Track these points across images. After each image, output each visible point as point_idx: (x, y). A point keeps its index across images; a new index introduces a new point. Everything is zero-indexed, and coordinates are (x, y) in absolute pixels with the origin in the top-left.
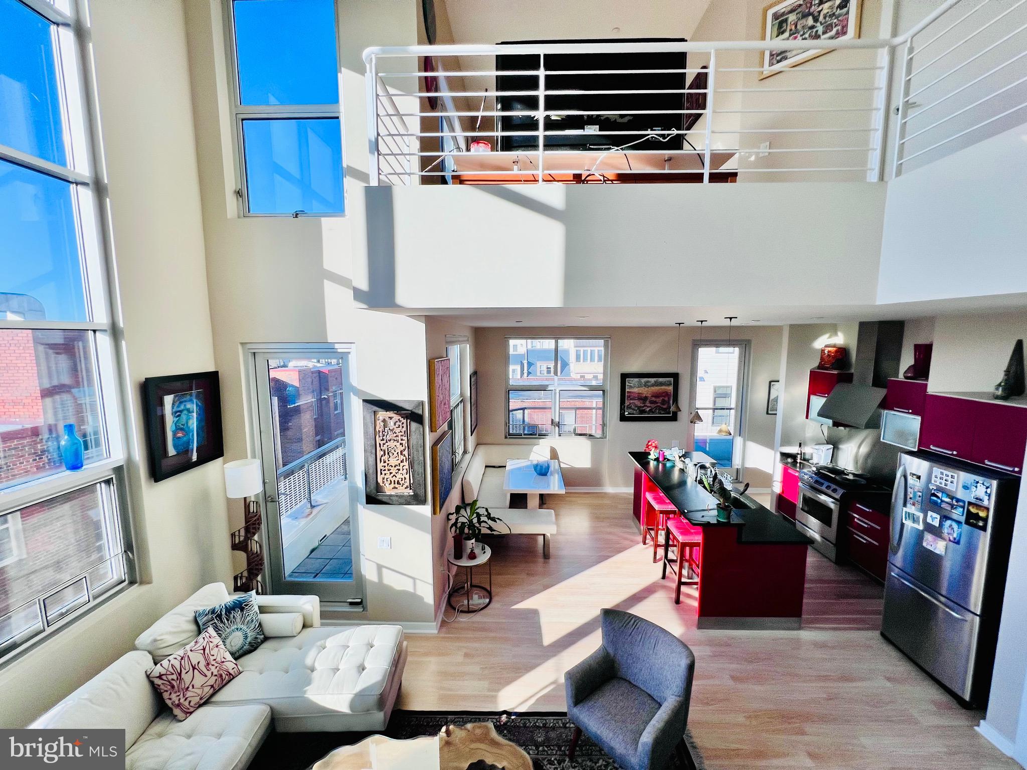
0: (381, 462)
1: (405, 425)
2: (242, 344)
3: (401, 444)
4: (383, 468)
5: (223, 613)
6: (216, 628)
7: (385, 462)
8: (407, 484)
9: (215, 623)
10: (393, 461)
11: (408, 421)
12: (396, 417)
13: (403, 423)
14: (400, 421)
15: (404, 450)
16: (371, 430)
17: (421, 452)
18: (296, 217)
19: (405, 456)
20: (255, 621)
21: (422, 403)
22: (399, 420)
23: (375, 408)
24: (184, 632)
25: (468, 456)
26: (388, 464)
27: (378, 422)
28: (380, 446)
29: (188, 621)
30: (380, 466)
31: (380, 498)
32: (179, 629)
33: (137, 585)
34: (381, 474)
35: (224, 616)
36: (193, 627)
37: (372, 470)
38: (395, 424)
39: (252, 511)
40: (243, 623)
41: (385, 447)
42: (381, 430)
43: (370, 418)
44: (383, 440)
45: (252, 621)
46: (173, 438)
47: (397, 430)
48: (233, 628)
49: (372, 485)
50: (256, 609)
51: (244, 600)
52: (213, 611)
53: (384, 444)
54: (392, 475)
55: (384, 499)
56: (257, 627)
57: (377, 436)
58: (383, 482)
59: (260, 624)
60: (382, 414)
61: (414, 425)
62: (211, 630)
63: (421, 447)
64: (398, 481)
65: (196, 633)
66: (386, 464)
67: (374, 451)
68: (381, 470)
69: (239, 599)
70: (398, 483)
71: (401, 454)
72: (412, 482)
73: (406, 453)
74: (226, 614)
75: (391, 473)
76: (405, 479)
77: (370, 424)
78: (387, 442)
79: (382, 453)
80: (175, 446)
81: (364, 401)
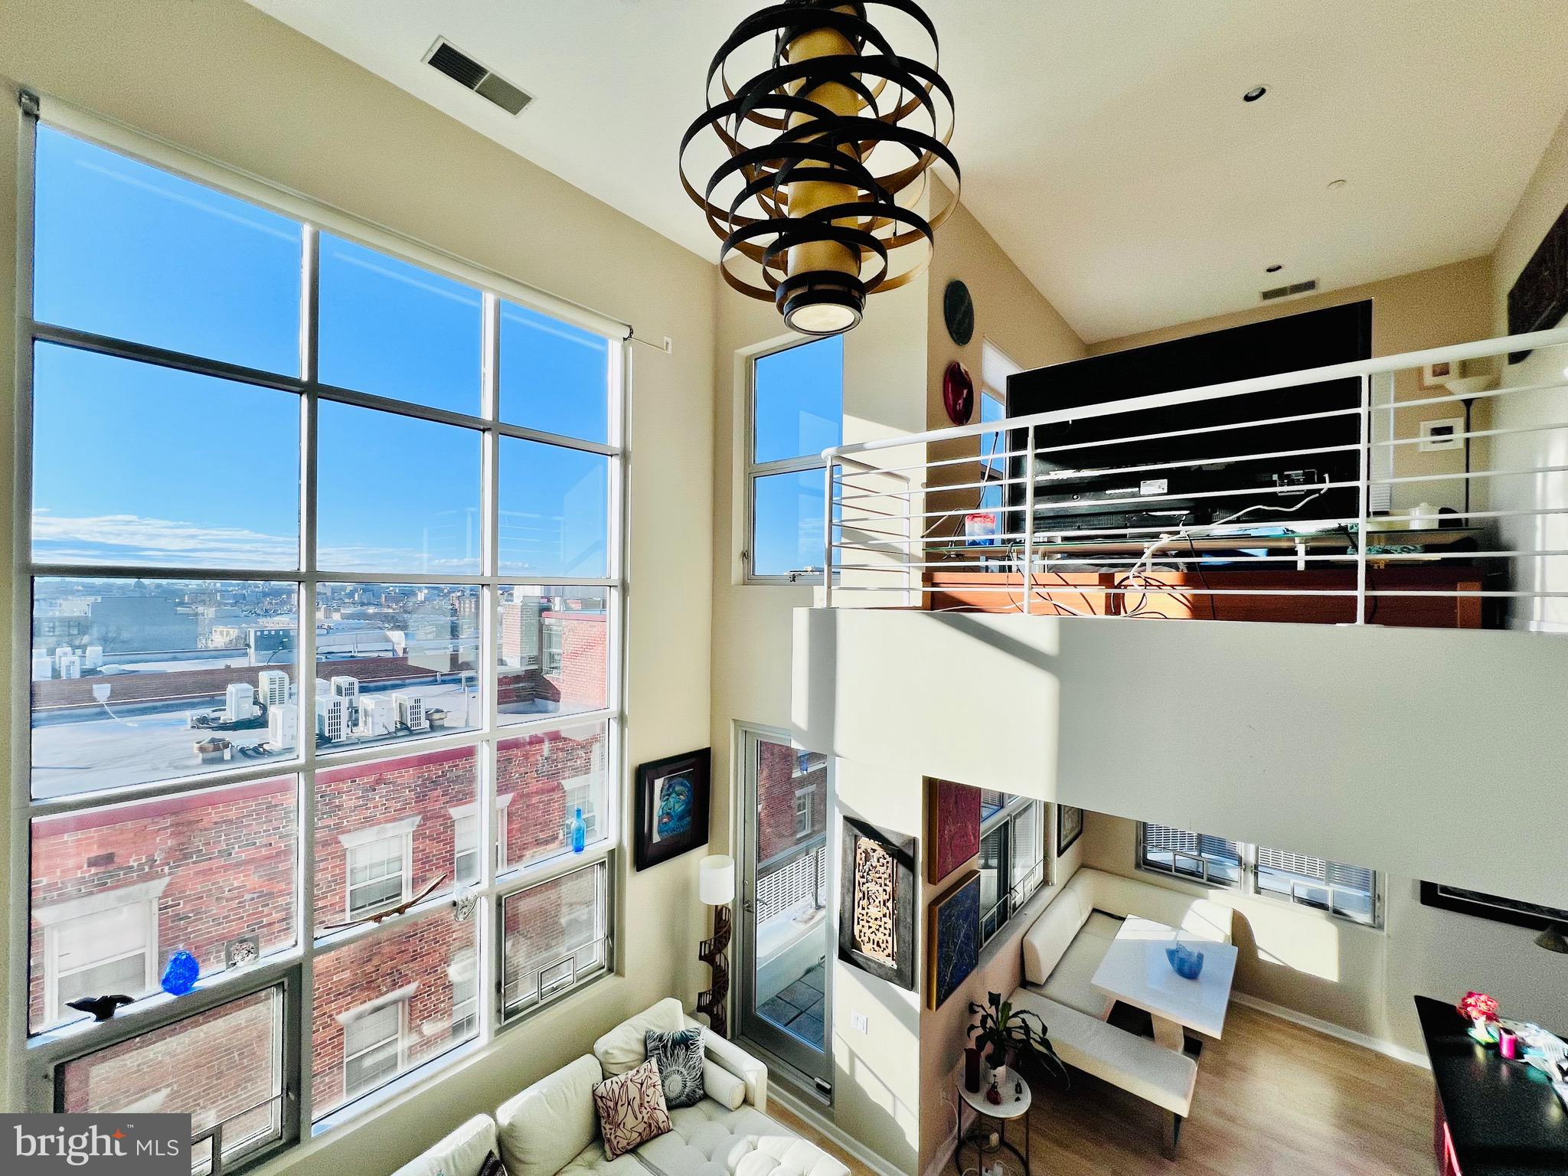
0: (859, 907)
1: (890, 865)
2: (735, 720)
3: (885, 890)
4: (860, 916)
5: (669, 1045)
6: (659, 1061)
7: (863, 909)
8: (889, 951)
9: (660, 1054)
10: (874, 911)
11: (895, 861)
12: (880, 852)
13: (888, 862)
14: (885, 859)
15: (888, 900)
16: (850, 859)
17: (909, 912)
18: (794, 580)
19: (888, 908)
20: (697, 1068)
21: (914, 841)
22: (883, 856)
23: (857, 832)
24: (633, 1052)
25: (1048, 893)
26: (867, 913)
27: (859, 851)
28: (859, 885)
29: (638, 1040)
30: (858, 911)
31: (855, 957)
32: (628, 1047)
33: (613, 974)
34: (858, 924)
35: (669, 1048)
36: (640, 1049)
37: (847, 915)
38: (878, 861)
39: (724, 918)
40: (685, 1066)
41: (864, 888)
42: (861, 862)
43: (850, 844)
44: (863, 877)
45: (694, 1068)
46: (659, 823)
47: (882, 870)
48: (674, 1068)
49: (848, 937)
50: (701, 1052)
51: (691, 1036)
52: (661, 1038)
53: (864, 884)
54: (871, 930)
55: (860, 960)
56: (697, 1077)
57: (857, 870)
58: (860, 937)
59: (702, 1074)
60: (866, 843)
61: (902, 870)
62: (654, 1060)
63: (909, 903)
64: (878, 942)
65: (643, 1058)
66: (864, 912)
67: (851, 889)
68: (859, 918)
69: (687, 1033)
70: (878, 945)
71: (884, 904)
72: (895, 950)
73: (890, 904)
74: (671, 1046)
75: (870, 927)
76: (887, 942)
77: (849, 851)
78: (867, 882)
79: (861, 895)
80: (660, 832)
81: (846, 818)
